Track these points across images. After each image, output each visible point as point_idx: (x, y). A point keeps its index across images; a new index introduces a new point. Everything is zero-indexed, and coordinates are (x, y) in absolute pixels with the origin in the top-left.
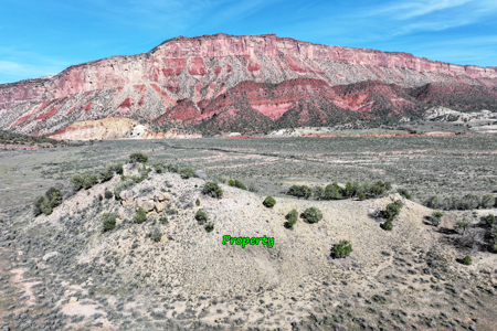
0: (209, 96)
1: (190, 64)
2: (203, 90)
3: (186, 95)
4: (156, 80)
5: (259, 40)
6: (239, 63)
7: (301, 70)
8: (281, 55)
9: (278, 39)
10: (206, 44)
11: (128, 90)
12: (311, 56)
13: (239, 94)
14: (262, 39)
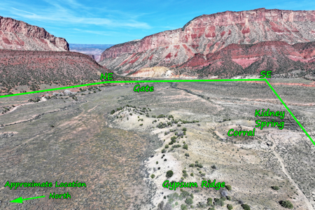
0: (214, 51)
1: (207, 31)
2: (211, 47)
3: (200, 50)
4: (187, 42)
5: (252, 13)
6: (237, 29)
7: (279, 31)
8: (267, 21)
9: (266, 11)
10: (218, 18)
13: (226, 52)
14: (255, 12)
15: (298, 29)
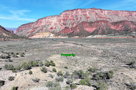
0: (74, 26)
1: (70, 17)
2: (73, 24)
3: (68, 26)
4: (60, 22)
5: (90, 10)
6: (84, 16)
7: (102, 18)
8: (96, 14)
9: (96, 9)
10: (75, 12)
11: (53, 25)
12: (106, 14)
13: (81, 25)
14: (91, 9)
15: (109, 17)
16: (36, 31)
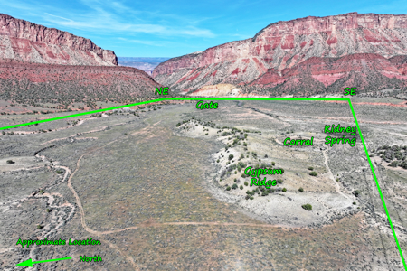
0: (291, 65)
1: (283, 42)
2: (288, 60)
4: (258, 55)
5: (341, 18)
6: (321, 38)
7: (375, 41)
8: (360, 28)
9: (359, 16)
10: (298, 25)
14: (344, 18)
15: (400, 37)
16: (202, 77)
